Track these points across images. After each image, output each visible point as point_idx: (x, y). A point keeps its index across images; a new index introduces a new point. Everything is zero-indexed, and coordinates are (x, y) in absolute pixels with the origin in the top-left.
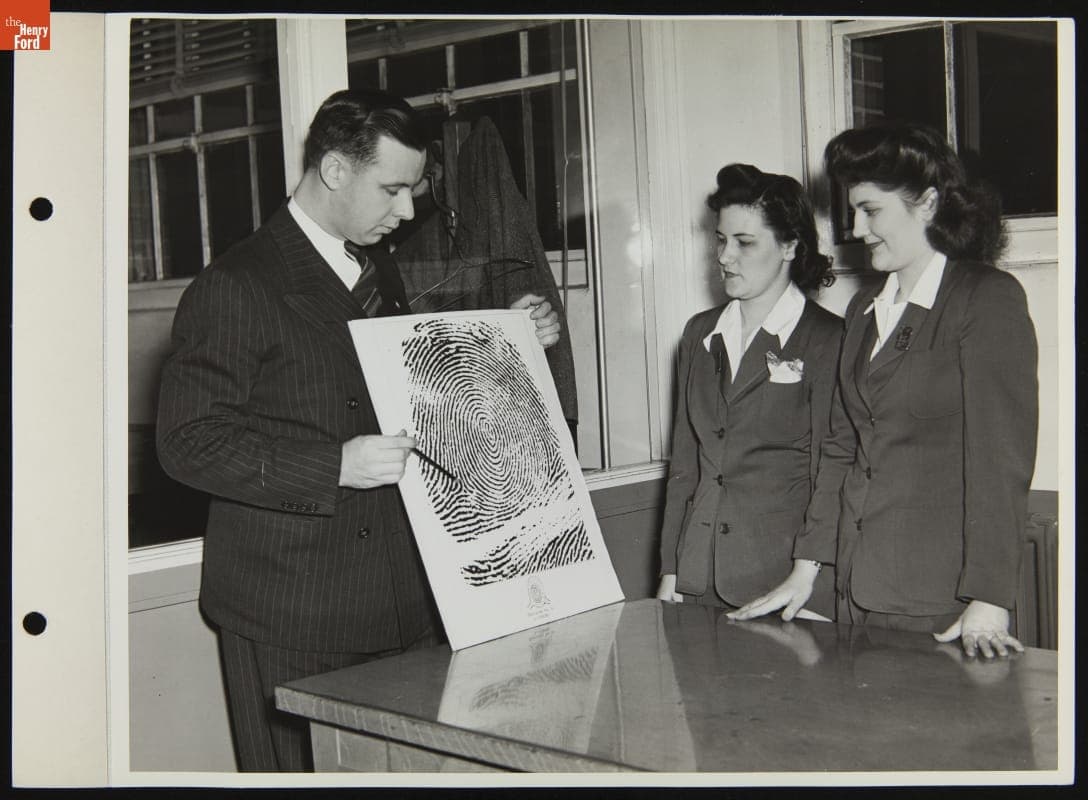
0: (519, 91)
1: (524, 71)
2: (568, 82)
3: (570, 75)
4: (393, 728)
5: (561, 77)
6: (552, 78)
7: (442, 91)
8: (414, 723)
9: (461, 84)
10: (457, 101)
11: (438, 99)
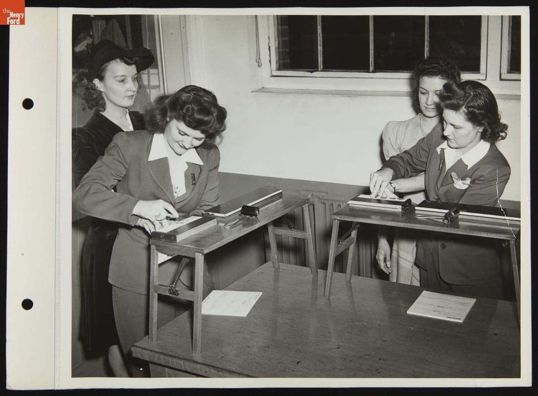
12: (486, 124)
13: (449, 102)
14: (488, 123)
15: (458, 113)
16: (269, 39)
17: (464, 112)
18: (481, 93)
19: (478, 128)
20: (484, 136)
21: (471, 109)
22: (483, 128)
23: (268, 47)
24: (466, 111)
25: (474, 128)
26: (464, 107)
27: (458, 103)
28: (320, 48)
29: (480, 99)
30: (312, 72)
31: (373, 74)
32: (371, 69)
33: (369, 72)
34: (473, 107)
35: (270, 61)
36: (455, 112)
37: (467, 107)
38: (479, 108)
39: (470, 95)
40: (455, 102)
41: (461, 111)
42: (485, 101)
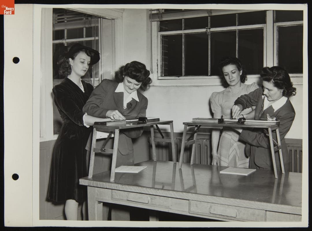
0: (83, 41)
1: (84, 36)
2: (97, 40)
3: (97, 38)
4: (116, 187)
5: (95, 38)
6: (92, 39)
7: (63, 40)
8: (123, 185)
9: (68, 38)
10: (67, 42)
11: (62, 42)
12: (284, 88)
13: (265, 77)
14: (285, 87)
15: (270, 82)
16: (157, 61)
17: (272, 82)
18: (281, 73)
19: (280, 90)
20: (284, 94)
21: (276, 81)
22: (283, 90)
23: (157, 65)
24: (274, 82)
25: (278, 90)
26: (272, 80)
27: (269, 78)
28: (183, 65)
29: (281, 76)
30: (179, 77)
31: (210, 77)
32: (209, 74)
33: (208, 76)
34: (277, 80)
35: (157, 72)
36: (268, 83)
37: (274, 80)
38: (280, 80)
39: (276, 73)
40: (268, 77)
41: (271, 82)
42: (283, 77)
